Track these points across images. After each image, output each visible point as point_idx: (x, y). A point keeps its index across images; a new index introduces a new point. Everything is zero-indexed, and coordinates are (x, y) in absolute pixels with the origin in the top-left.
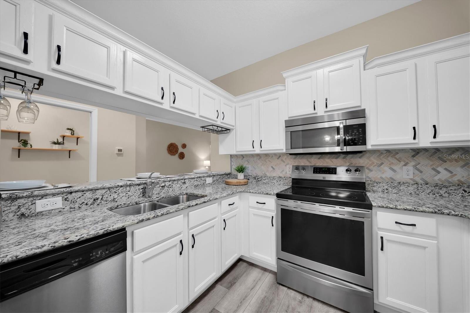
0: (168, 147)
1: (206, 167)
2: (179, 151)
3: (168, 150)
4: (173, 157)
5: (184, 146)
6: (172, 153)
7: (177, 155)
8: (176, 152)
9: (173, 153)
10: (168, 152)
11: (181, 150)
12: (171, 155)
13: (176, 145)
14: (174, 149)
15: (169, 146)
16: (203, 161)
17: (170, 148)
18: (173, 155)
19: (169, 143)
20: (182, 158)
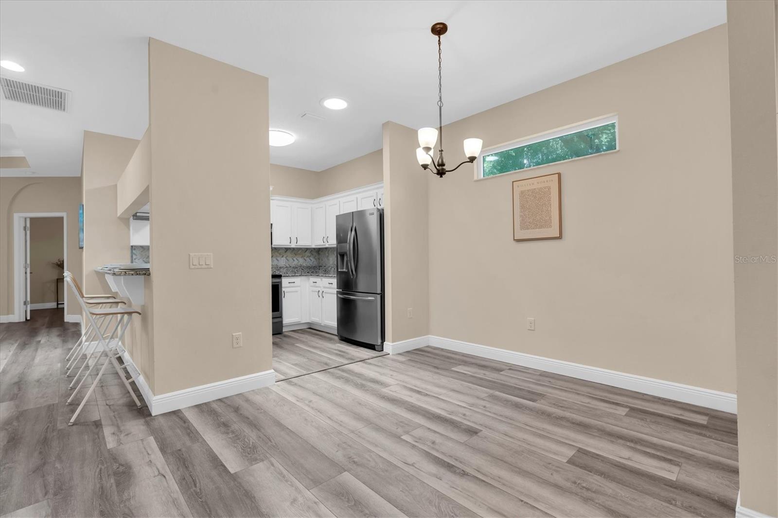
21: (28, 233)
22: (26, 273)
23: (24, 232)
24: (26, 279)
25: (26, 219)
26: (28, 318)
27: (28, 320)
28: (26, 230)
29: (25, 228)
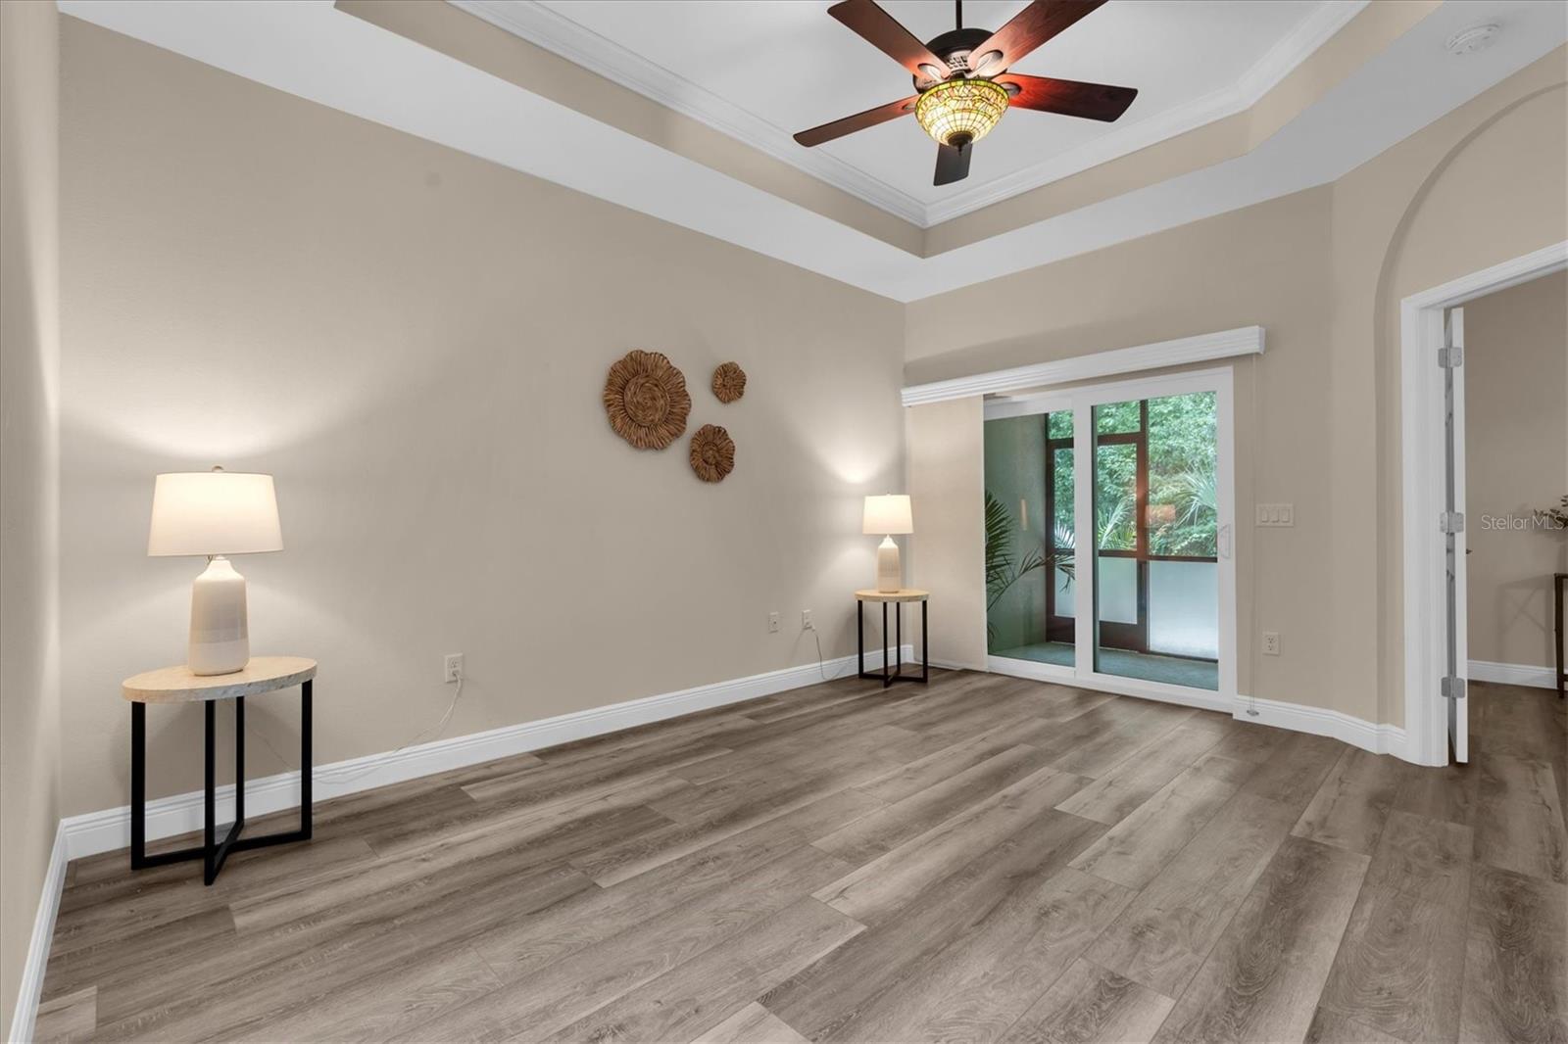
0: (610, 383)
1: (881, 537)
2: (697, 419)
3: (608, 404)
4: (648, 460)
5: (729, 383)
6: (642, 432)
7: (678, 452)
8: (666, 421)
9: (652, 427)
10: (613, 419)
11: (704, 410)
12: (636, 444)
13: (673, 373)
14: (653, 399)
15: (614, 371)
16: (861, 498)
17: (629, 394)
18: (651, 446)
19: (619, 353)
20: (713, 472)
21: (1459, 374)
22: (1450, 551)
23: (1443, 370)
24: (1451, 577)
25: (1448, 313)
26: (1462, 756)
27: (1461, 765)
28: (1453, 361)
29: (1444, 358)
